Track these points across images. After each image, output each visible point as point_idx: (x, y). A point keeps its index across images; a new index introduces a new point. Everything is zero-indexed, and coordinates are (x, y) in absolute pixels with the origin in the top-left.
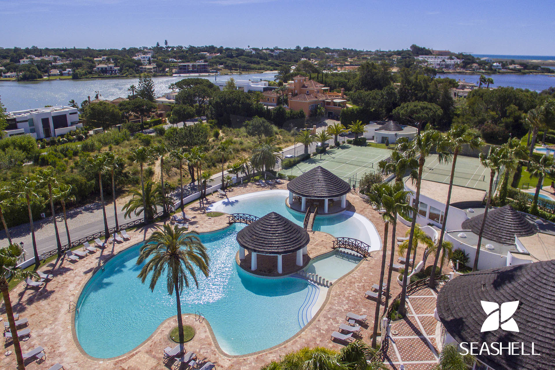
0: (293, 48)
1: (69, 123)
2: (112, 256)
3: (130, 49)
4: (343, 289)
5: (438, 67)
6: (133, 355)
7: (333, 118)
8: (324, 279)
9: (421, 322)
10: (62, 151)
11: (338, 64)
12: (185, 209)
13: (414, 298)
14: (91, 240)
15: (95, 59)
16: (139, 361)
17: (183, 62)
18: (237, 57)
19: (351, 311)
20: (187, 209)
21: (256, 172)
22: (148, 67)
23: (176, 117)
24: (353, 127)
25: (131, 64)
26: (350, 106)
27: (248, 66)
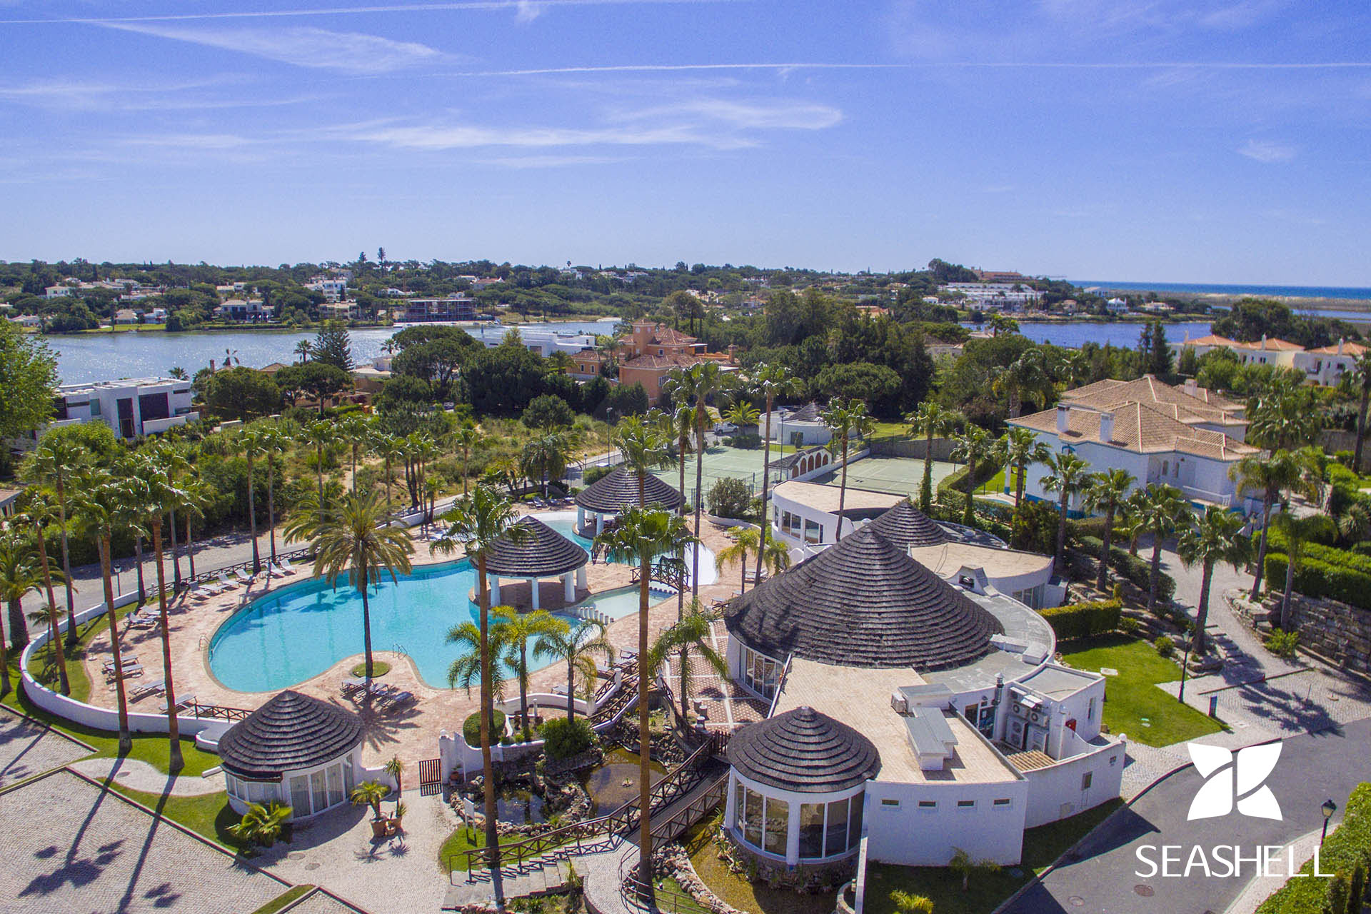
0: (671, 267)
1: (171, 411)
2: (266, 592)
3: (299, 267)
5: (988, 307)
14: (229, 574)
15: (220, 288)
17: (418, 297)
18: (540, 286)
21: (529, 485)
22: (336, 306)
24: (734, 415)
25: (300, 298)
27: (564, 305)
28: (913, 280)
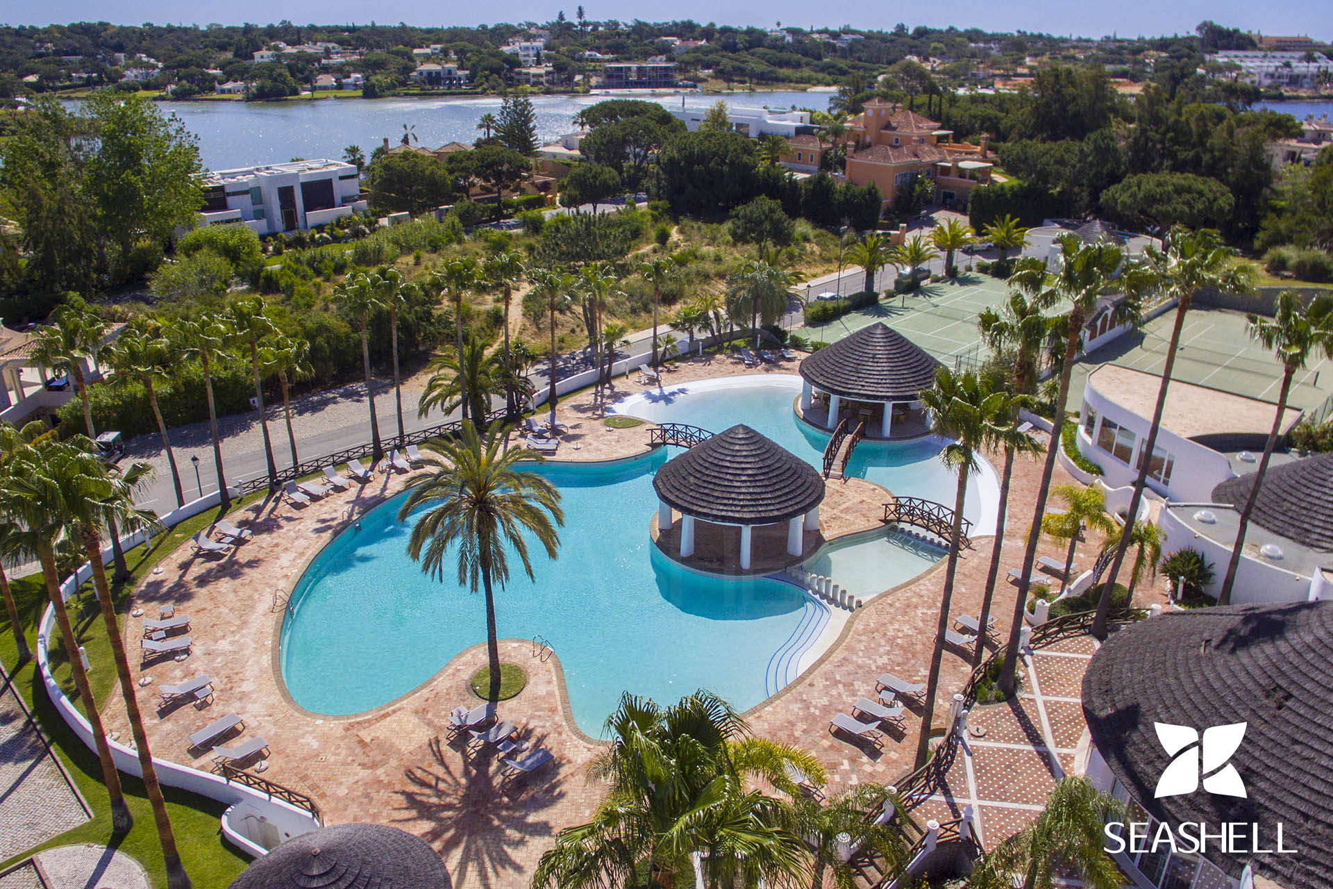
0: (889, 29)
1: (338, 199)
2: (379, 500)
3: (497, 28)
4: (886, 618)
6: (387, 715)
7: (953, 208)
8: (844, 592)
9: (1049, 714)
10: (310, 263)
11: (997, 72)
12: (557, 407)
13: (1046, 657)
14: (343, 462)
15: (416, 51)
16: (397, 729)
17: (617, 60)
18: (747, 49)
19: (893, 670)
20: (564, 406)
21: (736, 328)
22: (533, 71)
23: (575, 192)
24: (996, 233)
25: (495, 62)
26: (1000, 179)
27: (772, 72)
28: (1175, 47)
